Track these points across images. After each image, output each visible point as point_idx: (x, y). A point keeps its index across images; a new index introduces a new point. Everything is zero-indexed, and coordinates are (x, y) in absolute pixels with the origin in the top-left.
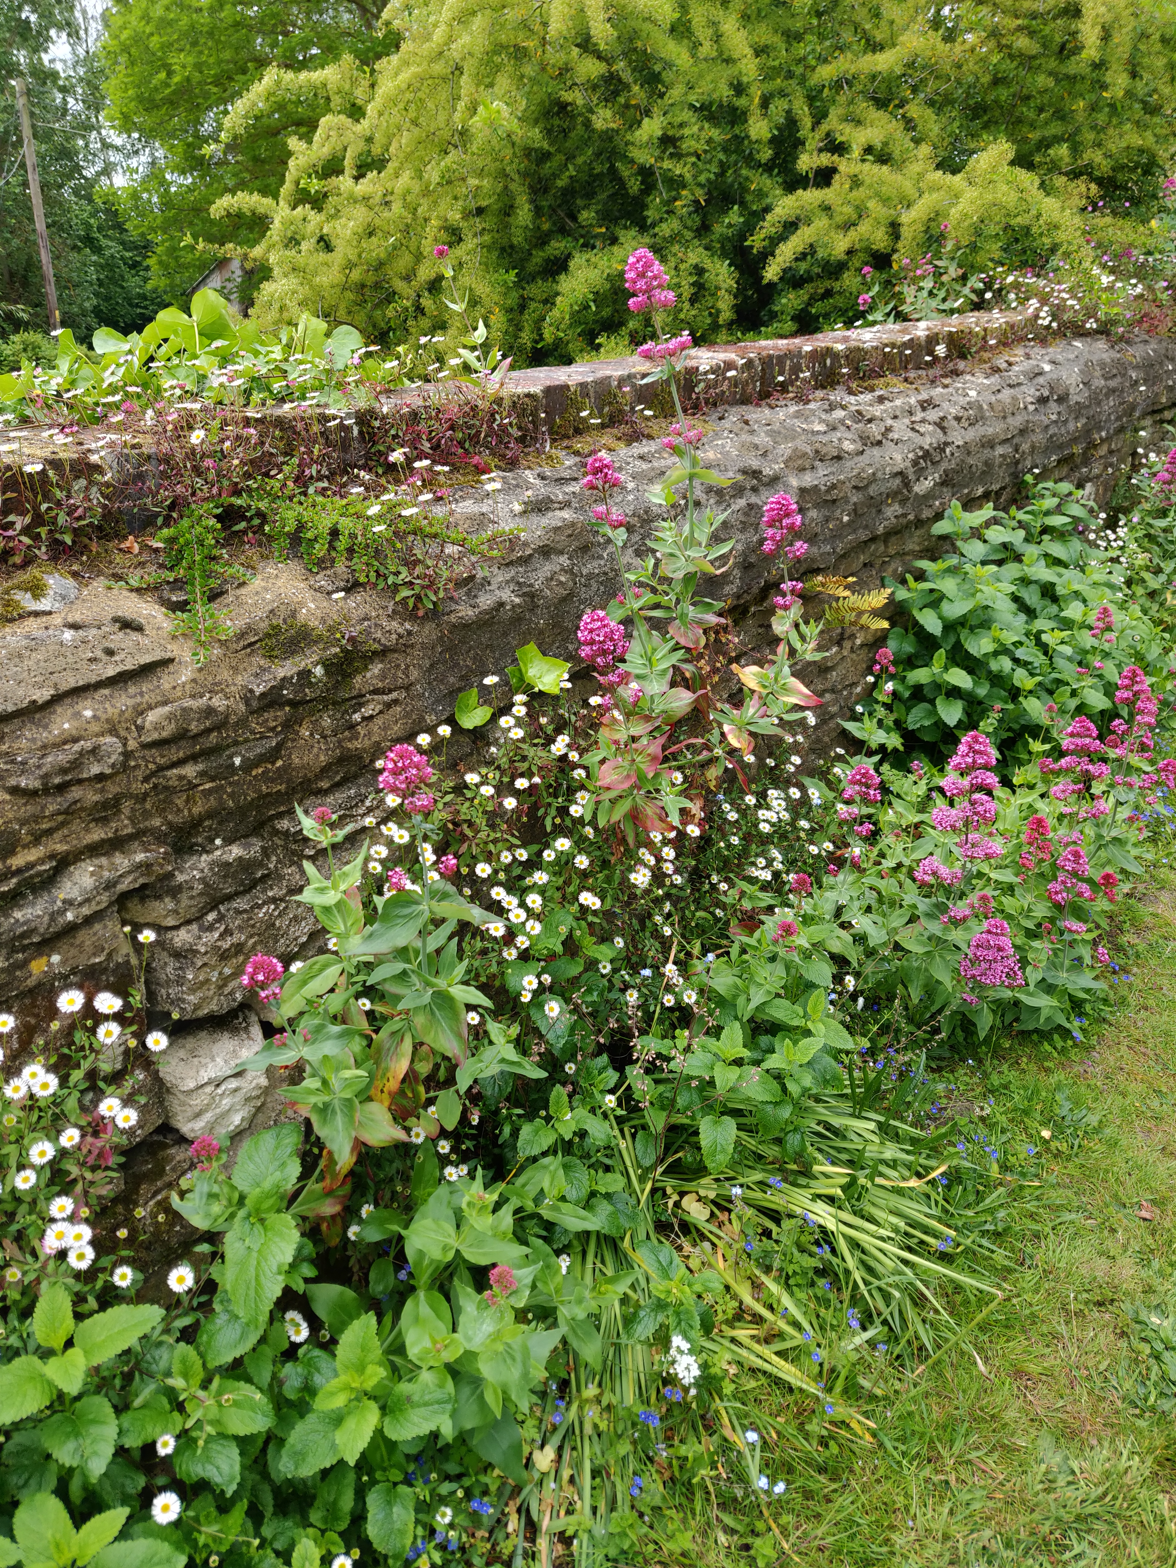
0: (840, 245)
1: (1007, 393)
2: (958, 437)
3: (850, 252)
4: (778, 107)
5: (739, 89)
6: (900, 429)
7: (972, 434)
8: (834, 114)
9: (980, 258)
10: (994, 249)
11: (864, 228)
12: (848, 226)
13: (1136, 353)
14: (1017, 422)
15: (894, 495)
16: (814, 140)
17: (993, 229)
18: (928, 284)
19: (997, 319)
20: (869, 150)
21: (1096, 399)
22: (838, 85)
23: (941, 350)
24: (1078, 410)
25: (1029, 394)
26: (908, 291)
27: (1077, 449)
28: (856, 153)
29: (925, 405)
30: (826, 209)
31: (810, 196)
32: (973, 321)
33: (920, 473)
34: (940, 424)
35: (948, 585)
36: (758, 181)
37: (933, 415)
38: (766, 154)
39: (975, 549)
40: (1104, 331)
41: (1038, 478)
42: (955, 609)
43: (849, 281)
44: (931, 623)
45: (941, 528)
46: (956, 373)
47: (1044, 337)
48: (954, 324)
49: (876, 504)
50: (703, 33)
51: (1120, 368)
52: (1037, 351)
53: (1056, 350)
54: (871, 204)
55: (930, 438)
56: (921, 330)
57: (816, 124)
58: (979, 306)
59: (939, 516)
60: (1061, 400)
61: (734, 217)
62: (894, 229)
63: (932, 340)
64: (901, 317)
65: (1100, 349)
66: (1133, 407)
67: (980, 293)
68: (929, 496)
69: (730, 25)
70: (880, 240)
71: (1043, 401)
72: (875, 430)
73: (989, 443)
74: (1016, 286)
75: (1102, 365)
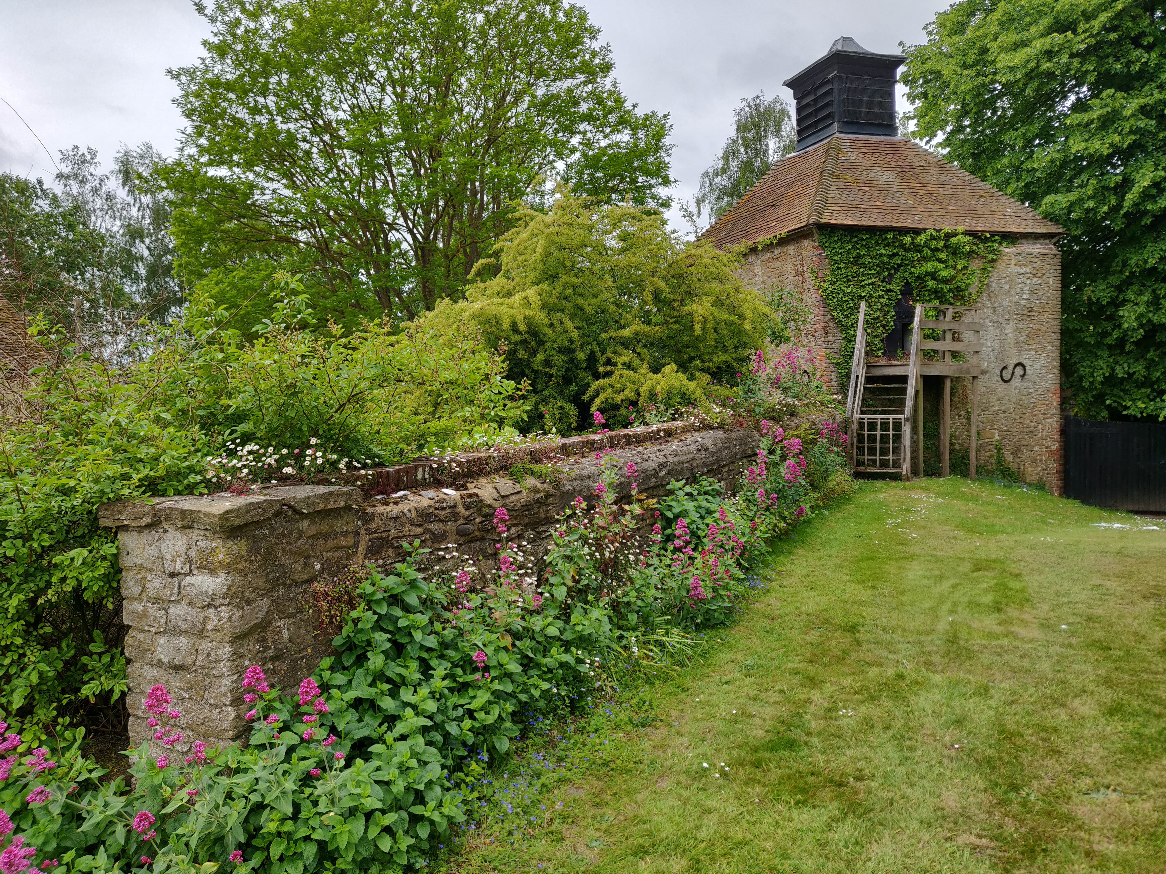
0: (618, 399)
1: (686, 448)
2: (671, 460)
3: (622, 401)
4: (587, 348)
5: (571, 341)
6: (653, 457)
7: (675, 459)
8: (609, 350)
9: (672, 402)
10: (677, 398)
11: (626, 392)
12: (621, 391)
13: (735, 435)
14: (690, 456)
15: (653, 475)
16: (602, 360)
17: (675, 391)
18: (654, 412)
19: (680, 423)
20: (624, 364)
21: (719, 450)
22: (609, 339)
23: (662, 434)
24: (713, 454)
25: (694, 448)
26: (647, 415)
27: (714, 467)
28: (620, 366)
29: (659, 450)
30: (611, 385)
31: (605, 381)
32: (672, 425)
33: (661, 470)
34: (665, 456)
35: (673, 504)
36: (582, 374)
37: (662, 453)
38: (584, 365)
39: (680, 493)
40: (721, 427)
41: (701, 475)
42: (676, 510)
43: (623, 411)
44: (670, 515)
45: (669, 487)
46: (668, 441)
47: (697, 430)
48: (665, 425)
49: (649, 477)
50: (556, 324)
51: (729, 440)
52: (696, 434)
53: (703, 434)
54: (628, 384)
55: (662, 460)
56: (655, 428)
57: (603, 354)
58: (674, 419)
59: (668, 484)
60: (706, 450)
61: (573, 388)
62: (638, 394)
63: (659, 431)
64: (646, 424)
65: (720, 434)
66: (736, 454)
67: (673, 415)
68: (664, 477)
69: (566, 321)
70: (633, 396)
71: (699, 450)
72: (646, 457)
73: (682, 463)
74: (686, 412)
75: (721, 439)
